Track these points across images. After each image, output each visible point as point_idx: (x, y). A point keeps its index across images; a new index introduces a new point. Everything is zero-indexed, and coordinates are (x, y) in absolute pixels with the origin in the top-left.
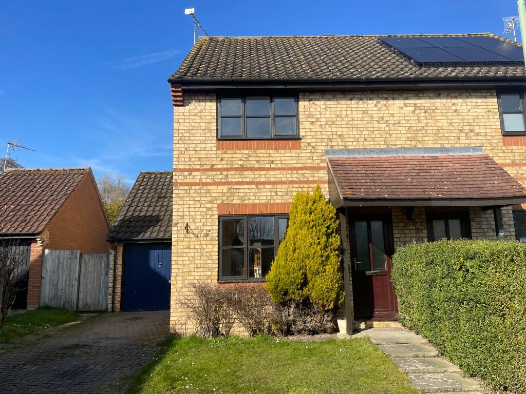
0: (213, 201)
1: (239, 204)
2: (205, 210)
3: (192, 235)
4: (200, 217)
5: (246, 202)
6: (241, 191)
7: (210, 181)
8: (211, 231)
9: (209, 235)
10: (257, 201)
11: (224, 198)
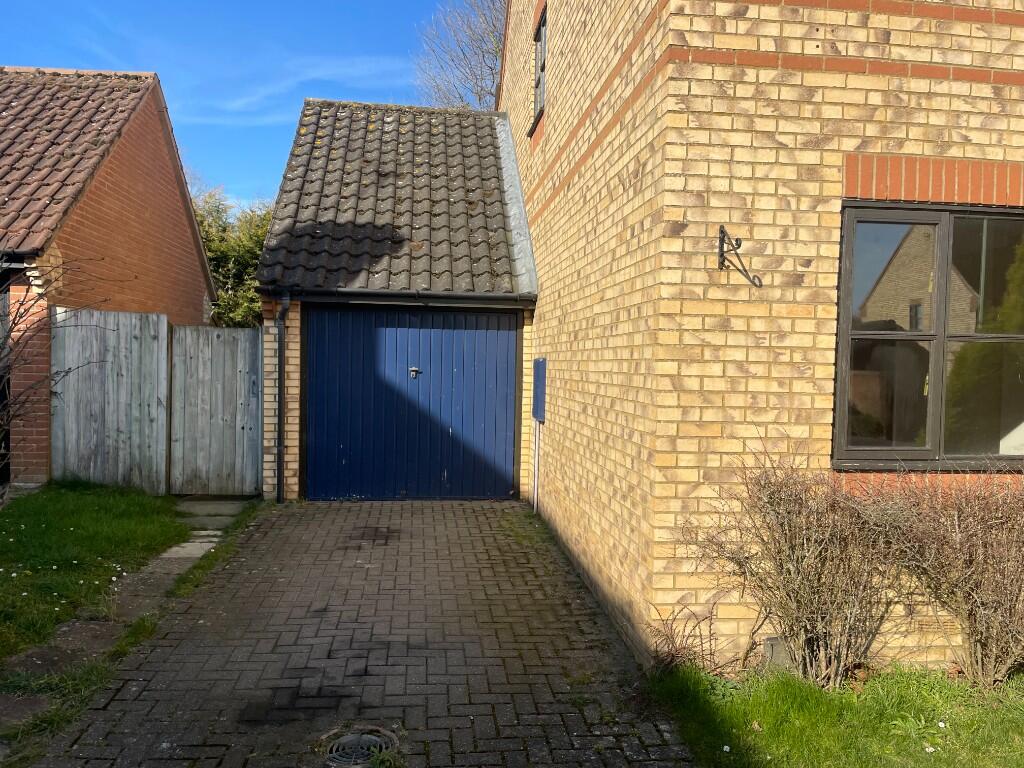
0: (827, 139)
1: (925, 160)
2: (790, 173)
3: (737, 278)
4: (772, 203)
5: (955, 152)
6: (936, 103)
7: (819, 51)
8: (814, 264)
9: (806, 280)
10: (996, 154)
11: (871, 130)
